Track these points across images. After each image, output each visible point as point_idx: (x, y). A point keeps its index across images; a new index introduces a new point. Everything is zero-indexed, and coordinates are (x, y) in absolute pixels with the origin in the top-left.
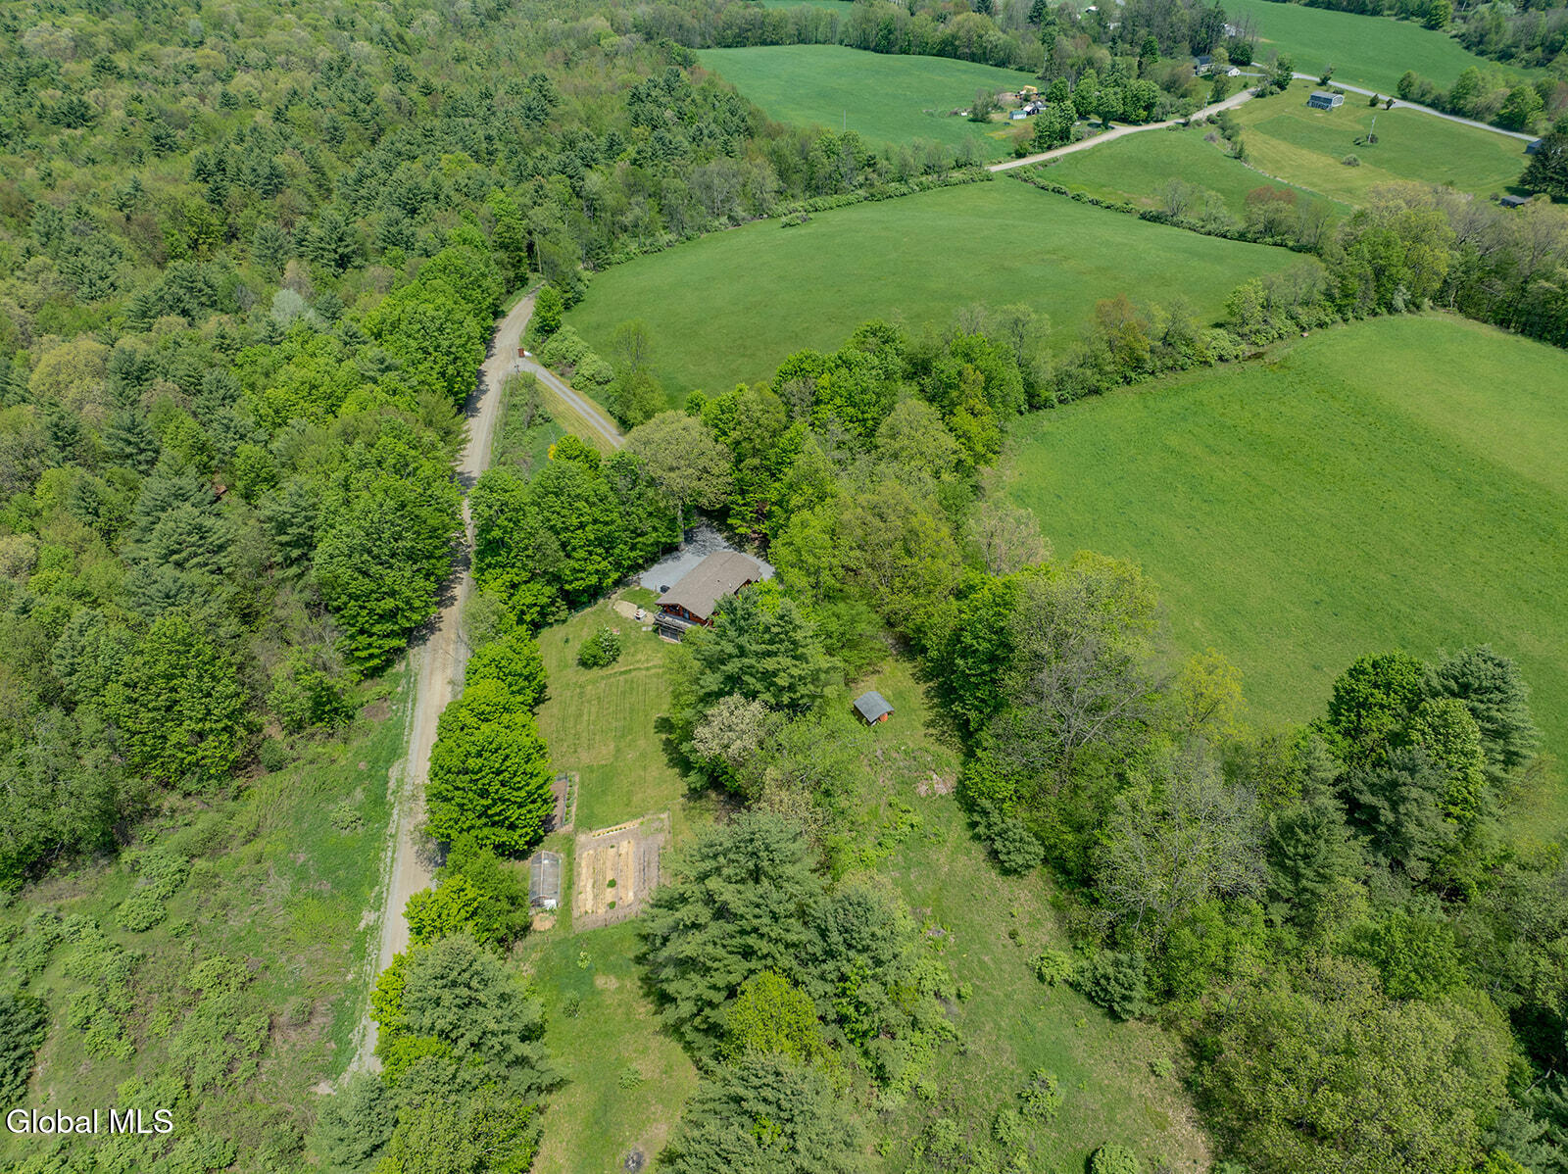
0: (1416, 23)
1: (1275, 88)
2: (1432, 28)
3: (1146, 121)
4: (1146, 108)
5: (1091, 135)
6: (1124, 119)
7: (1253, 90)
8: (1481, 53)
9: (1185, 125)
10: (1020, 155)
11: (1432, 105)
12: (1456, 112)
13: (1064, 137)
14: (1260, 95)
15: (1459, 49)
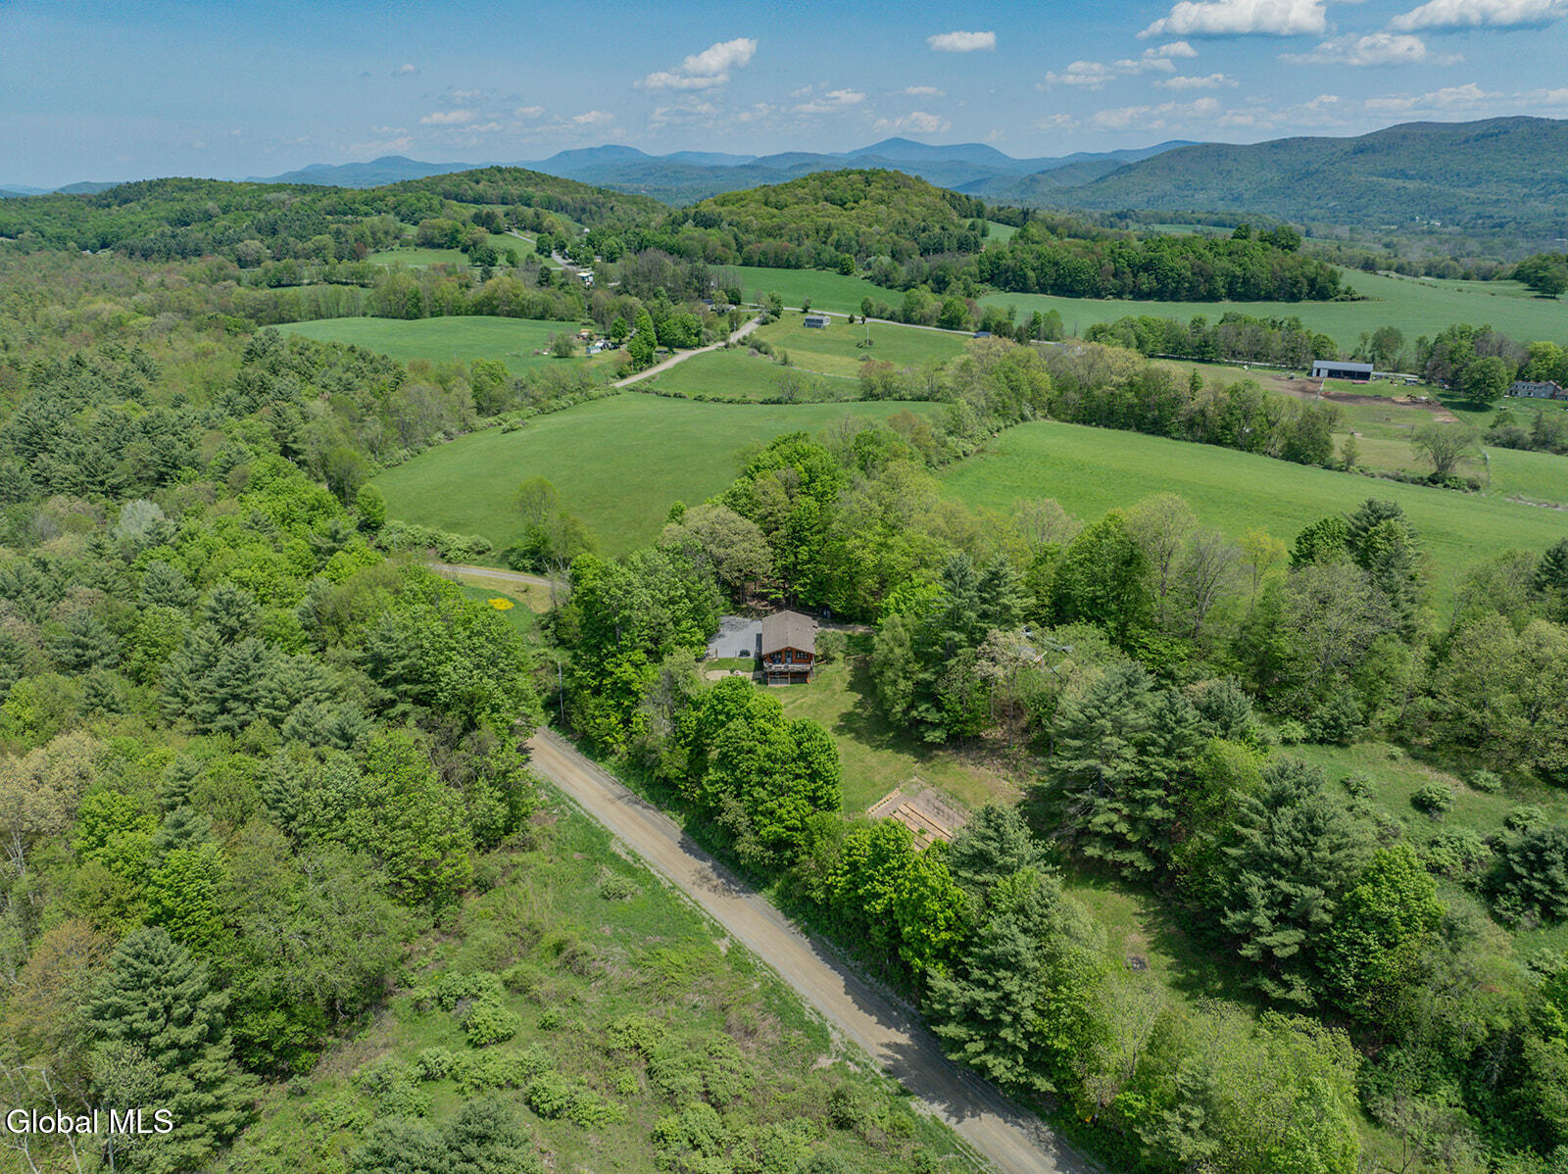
0: (832, 272)
1: (773, 317)
2: (846, 274)
3: (698, 345)
4: (697, 335)
5: (666, 359)
6: (684, 346)
7: (757, 319)
8: (891, 287)
9: (727, 346)
10: (623, 377)
11: (890, 318)
12: (908, 320)
13: (649, 360)
14: (764, 323)
15: (873, 286)
